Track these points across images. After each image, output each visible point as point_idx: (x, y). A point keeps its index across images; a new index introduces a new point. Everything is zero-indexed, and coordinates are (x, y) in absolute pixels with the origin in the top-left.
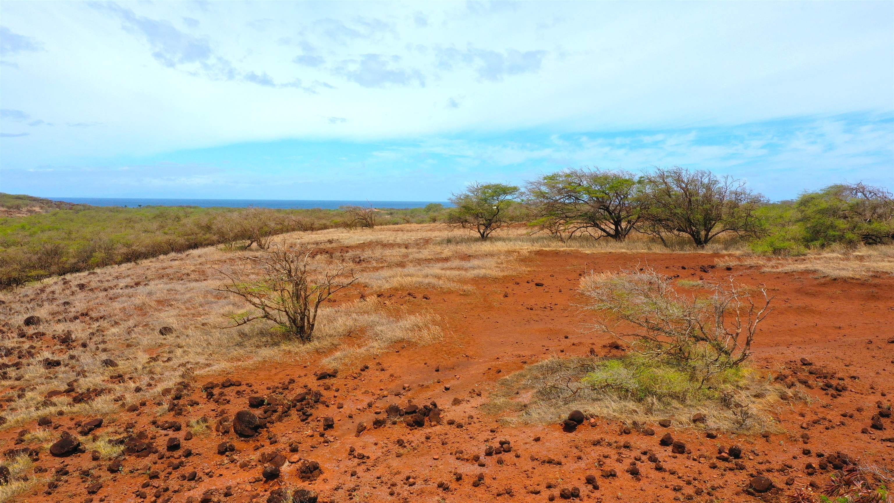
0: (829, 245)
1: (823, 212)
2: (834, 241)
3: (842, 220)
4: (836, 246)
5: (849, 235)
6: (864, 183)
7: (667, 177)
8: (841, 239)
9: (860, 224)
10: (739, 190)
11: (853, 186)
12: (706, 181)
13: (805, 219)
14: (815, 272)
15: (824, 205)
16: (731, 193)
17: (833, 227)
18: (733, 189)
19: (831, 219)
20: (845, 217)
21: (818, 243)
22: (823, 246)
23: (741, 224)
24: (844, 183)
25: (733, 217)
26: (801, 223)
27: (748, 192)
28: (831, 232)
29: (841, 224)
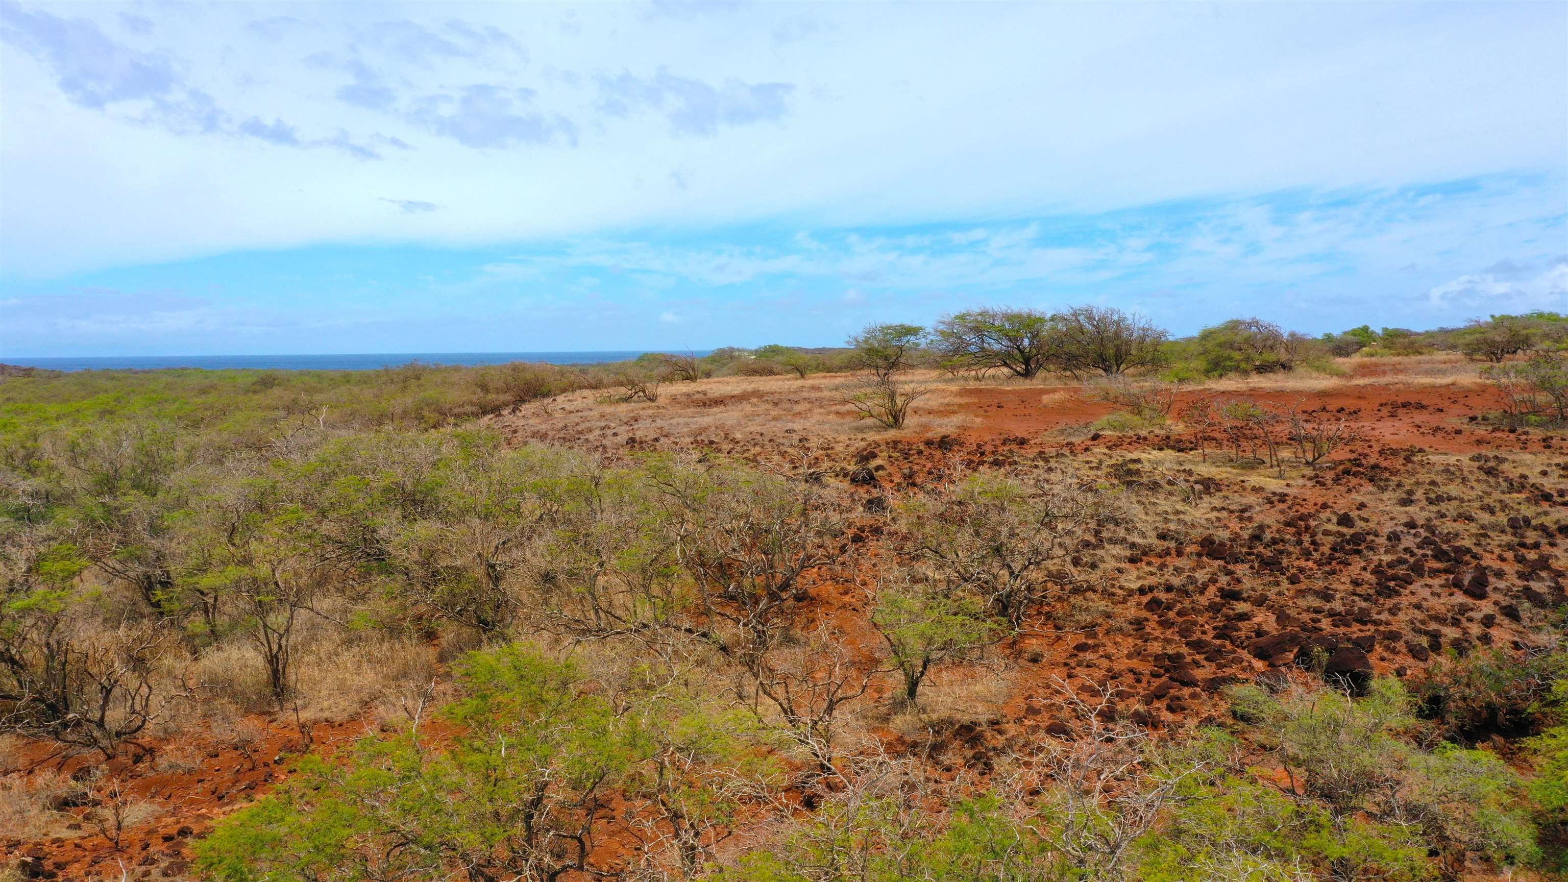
0: (1226, 374)
1: (1221, 345)
2: (1231, 371)
3: (1237, 352)
4: (1232, 375)
5: (1243, 365)
6: (1257, 318)
7: (1079, 315)
8: (1237, 369)
9: (1252, 355)
10: (1146, 326)
11: (1248, 321)
12: (1116, 318)
13: (1205, 352)
14: (1209, 390)
15: (1223, 339)
16: (1139, 329)
17: (1230, 359)
18: (1141, 325)
19: (1229, 351)
20: (1240, 350)
21: (1216, 374)
22: (1221, 376)
23: (1148, 359)
24: (1240, 318)
25: (1142, 351)
26: (1201, 357)
27: (1154, 328)
28: (1228, 363)
29: (1237, 355)
